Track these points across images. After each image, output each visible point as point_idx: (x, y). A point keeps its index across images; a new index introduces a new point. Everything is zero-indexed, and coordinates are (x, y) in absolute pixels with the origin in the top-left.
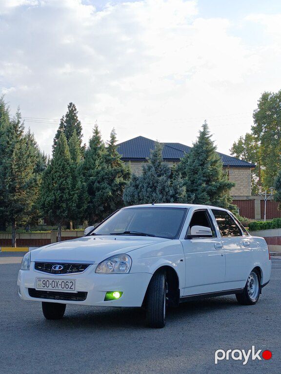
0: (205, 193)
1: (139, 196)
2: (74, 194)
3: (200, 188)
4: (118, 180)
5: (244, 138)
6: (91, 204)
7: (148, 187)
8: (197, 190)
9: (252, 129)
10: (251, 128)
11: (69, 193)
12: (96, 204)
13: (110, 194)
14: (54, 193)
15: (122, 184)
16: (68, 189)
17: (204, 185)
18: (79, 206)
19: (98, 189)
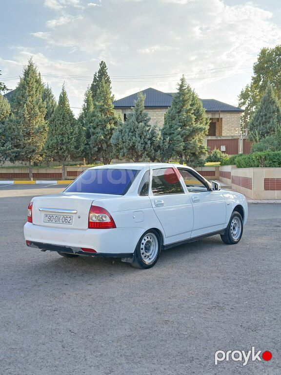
0: (179, 136)
1: (123, 139)
2: (72, 138)
3: (176, 132)
4: (109, 126)
5: (250, 86)
6: (88, 146)
7: (129, 132)
8: (173, 133)
9: (252, 80)
10: (252, 78)
11: (68, 137)
12: (91, 146)
13: (102, 137)
14: (56, 138)
15: (112, 129)
16: (68, 134)
17: (179, 129)
18: (77, 148)
19: (94, 134)
